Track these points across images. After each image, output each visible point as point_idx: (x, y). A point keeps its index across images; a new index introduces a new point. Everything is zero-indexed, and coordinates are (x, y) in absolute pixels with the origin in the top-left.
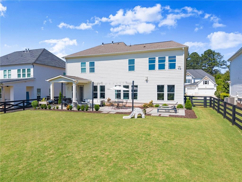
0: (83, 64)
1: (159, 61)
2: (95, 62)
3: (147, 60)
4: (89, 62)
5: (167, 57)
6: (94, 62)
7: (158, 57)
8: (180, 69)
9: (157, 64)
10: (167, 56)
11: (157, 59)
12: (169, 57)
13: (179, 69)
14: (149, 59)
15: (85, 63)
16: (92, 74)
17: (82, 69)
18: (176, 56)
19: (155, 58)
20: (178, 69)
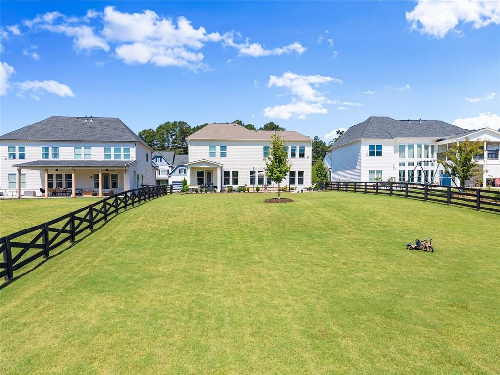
0: (212, 147)
4: (220, 146)
6: (226, 147)
7: (290, 147)
9: (289, 152)
10: (298, 146)
15: (215, 147)
16: (223, 159)
18: (305, 147)
20: (306, 158)
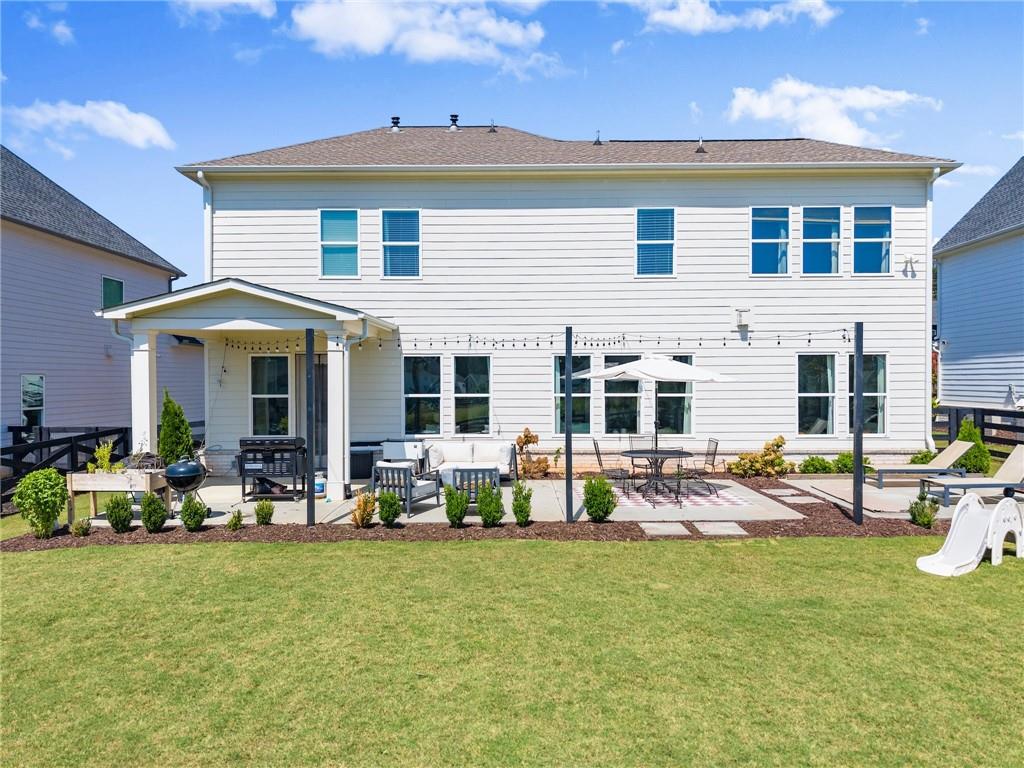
0: (338, 217)
1: (809, 230)
2: (422, 212)
3: (743, 217)
4: (381, 210)
5: (848, 209)
6: (416, 214)
7: (800, 210)
8: (909, 274)
9: (795, 242)
10: (850, 206)
11: (796, 219)
12: (856, 209)
13: (905, 272)
14: (756, 212)
15: (353, 215)
17: (326, 250)
18: (894, 210)
19: (785, 213)
20: (901, 276)
